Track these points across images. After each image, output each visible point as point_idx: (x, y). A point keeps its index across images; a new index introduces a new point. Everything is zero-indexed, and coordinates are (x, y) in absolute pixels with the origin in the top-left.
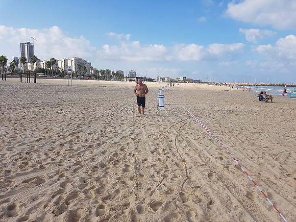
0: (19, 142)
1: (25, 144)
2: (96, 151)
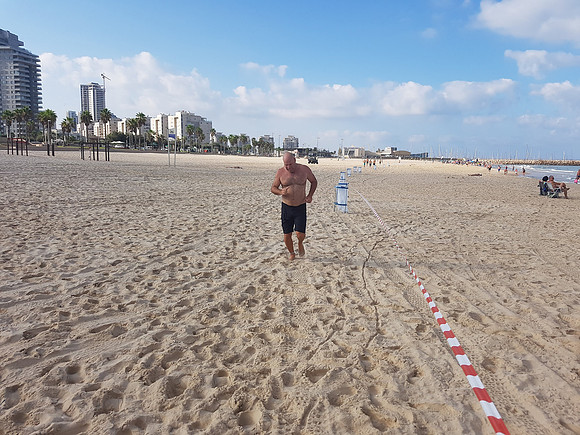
0: (83, 267)
1: (92, 269)
2: (215, 284)
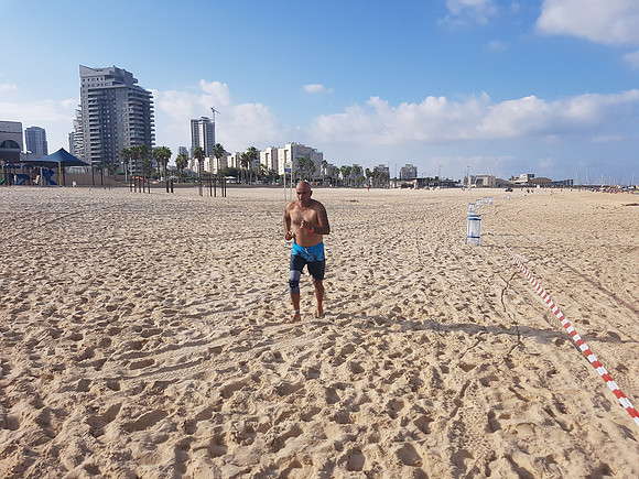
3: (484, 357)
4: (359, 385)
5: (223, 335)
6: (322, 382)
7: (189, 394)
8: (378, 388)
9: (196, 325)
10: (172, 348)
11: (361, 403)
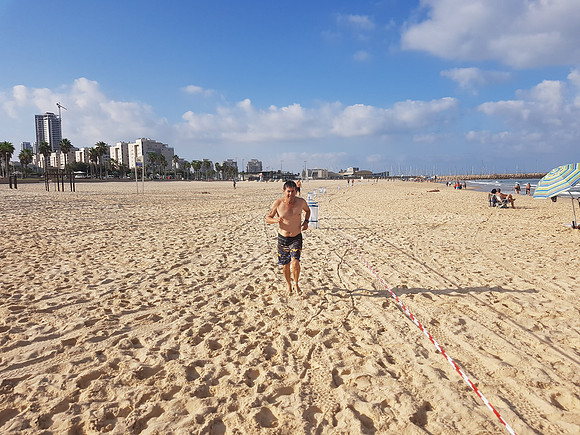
3: (326, 322)
4: (217, 361)
5: (78, 327)
6: (182, 362)
7: (42, 389)
8: (235, 360)
9: (47, 319)
10: (21, 344)
11: (220, 376)
